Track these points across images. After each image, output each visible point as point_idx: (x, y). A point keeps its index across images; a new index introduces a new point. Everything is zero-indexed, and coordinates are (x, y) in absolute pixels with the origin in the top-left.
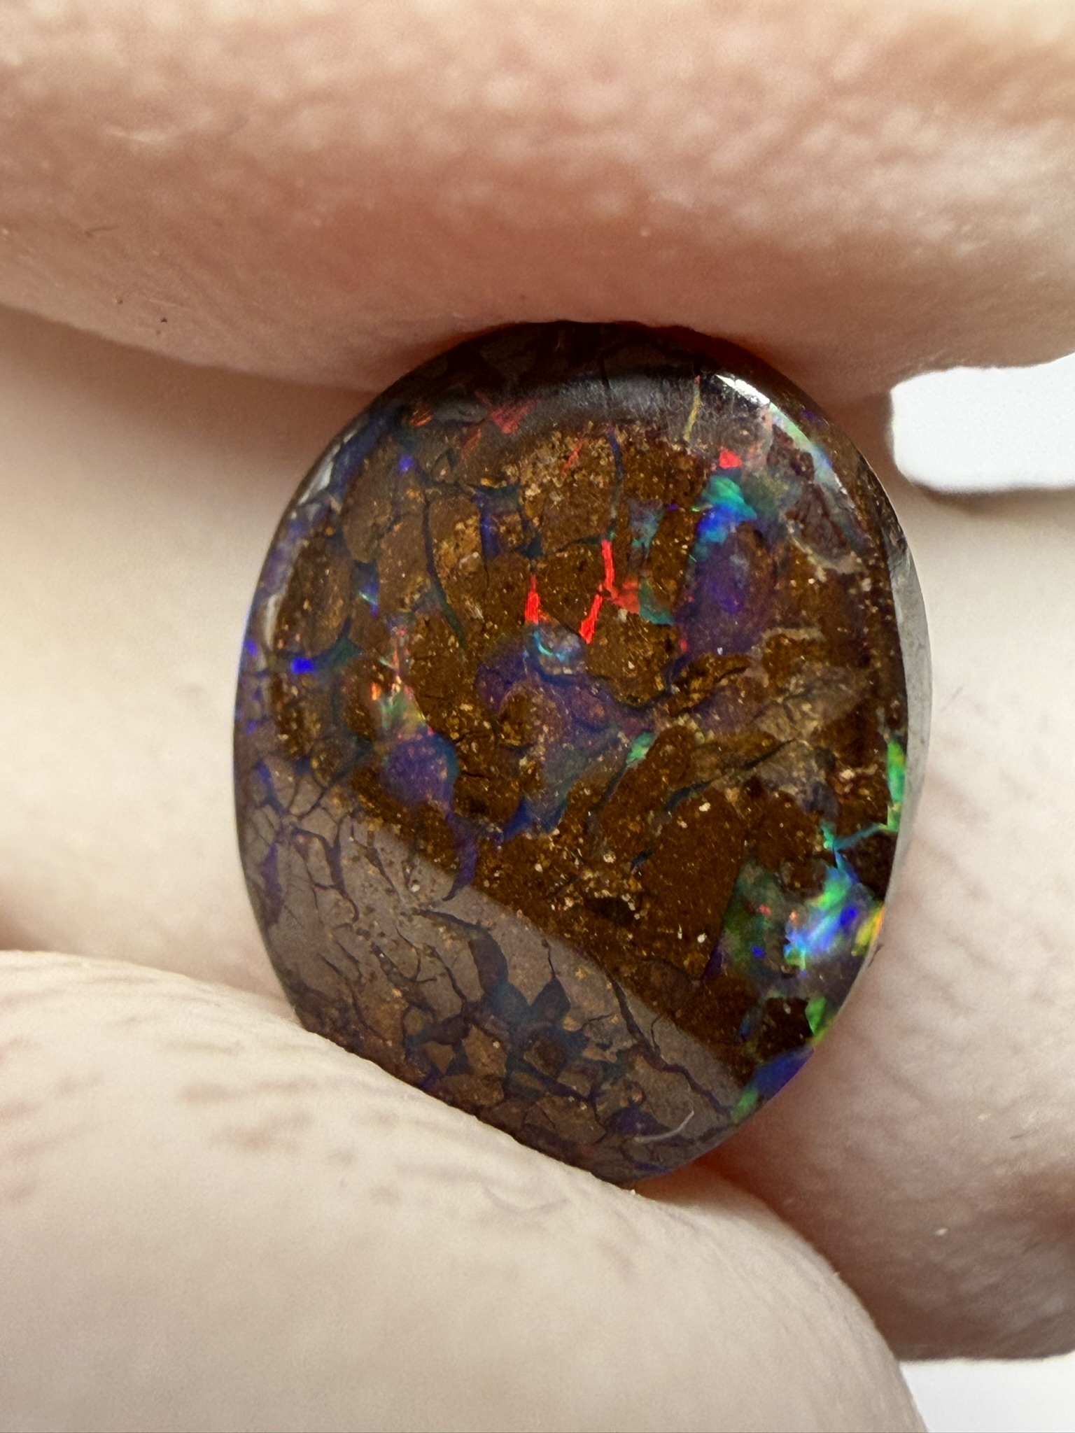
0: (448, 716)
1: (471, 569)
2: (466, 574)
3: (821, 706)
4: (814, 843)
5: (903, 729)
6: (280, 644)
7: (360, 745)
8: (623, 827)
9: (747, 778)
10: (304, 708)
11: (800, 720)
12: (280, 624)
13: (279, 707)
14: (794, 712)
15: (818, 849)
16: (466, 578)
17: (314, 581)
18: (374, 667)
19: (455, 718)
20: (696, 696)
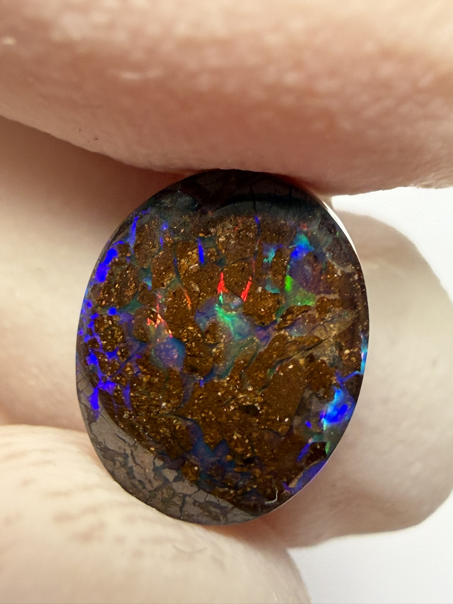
0: (183, 332)
1: (194, 271)
2: (192, 273)
3: (337, 325)
4: (333, 380)
5: (368, 334)
6: (104, 303)
7: (141, 345)
8: (257, 375)
9: (308, 354)
10: (115, 330)
11: (329, 331)
12: (104, 294)
13: (102, 329)
14: (327, 328)
15: (335, 382)
16: (192, 275)
17: (121, 276)
18: (149, 312)
19: (185, 332)
20: (289, 322)
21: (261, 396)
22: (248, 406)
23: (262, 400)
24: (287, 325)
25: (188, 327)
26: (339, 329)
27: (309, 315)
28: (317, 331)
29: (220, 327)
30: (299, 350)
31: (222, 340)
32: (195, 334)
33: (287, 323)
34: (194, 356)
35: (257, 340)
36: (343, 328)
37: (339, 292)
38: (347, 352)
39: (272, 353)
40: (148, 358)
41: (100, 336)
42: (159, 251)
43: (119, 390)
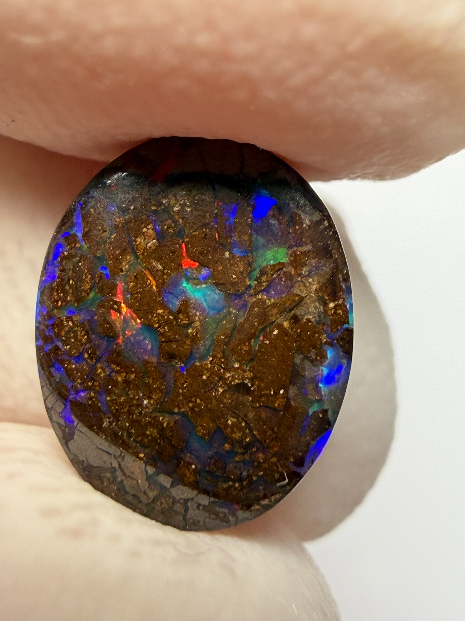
0: (152, 317)
1: (153, 248)
3: (316, 278)
4: (323, 338)
5: (349, 283)
6: (60, 303)
7: (108, 341)
8: (241, 349)
9: (291, 316)
10: (77, 331)
11: (309, 286)
12: (58, 294)
13: (63, 333)
14: (305, 282)
15: (325, 340)
16: (151, 252)
17: (74, 270)
18: (111, 303)
19: (155, 317)
20: (264, 284)
21: (250, 370)
22: (237, 384)
23: (252, 374)
24: (263, 288)
25: (157, 311)
26: (319, 283)
27: (285, 272)
28: (296, 289)
29: (192, 303)
30: (281, 313)
31: (197, 318)
32: (166, 317)
33: (263, 286)
34: (169, 341)
35: (234, 311)
36: (322, 280)
37: (311, 242)
38: (332, 305)
39: (252, 321)
40: (119, 354)
41: (63, 341)
42: (111, 235)
43: (93, 397)
